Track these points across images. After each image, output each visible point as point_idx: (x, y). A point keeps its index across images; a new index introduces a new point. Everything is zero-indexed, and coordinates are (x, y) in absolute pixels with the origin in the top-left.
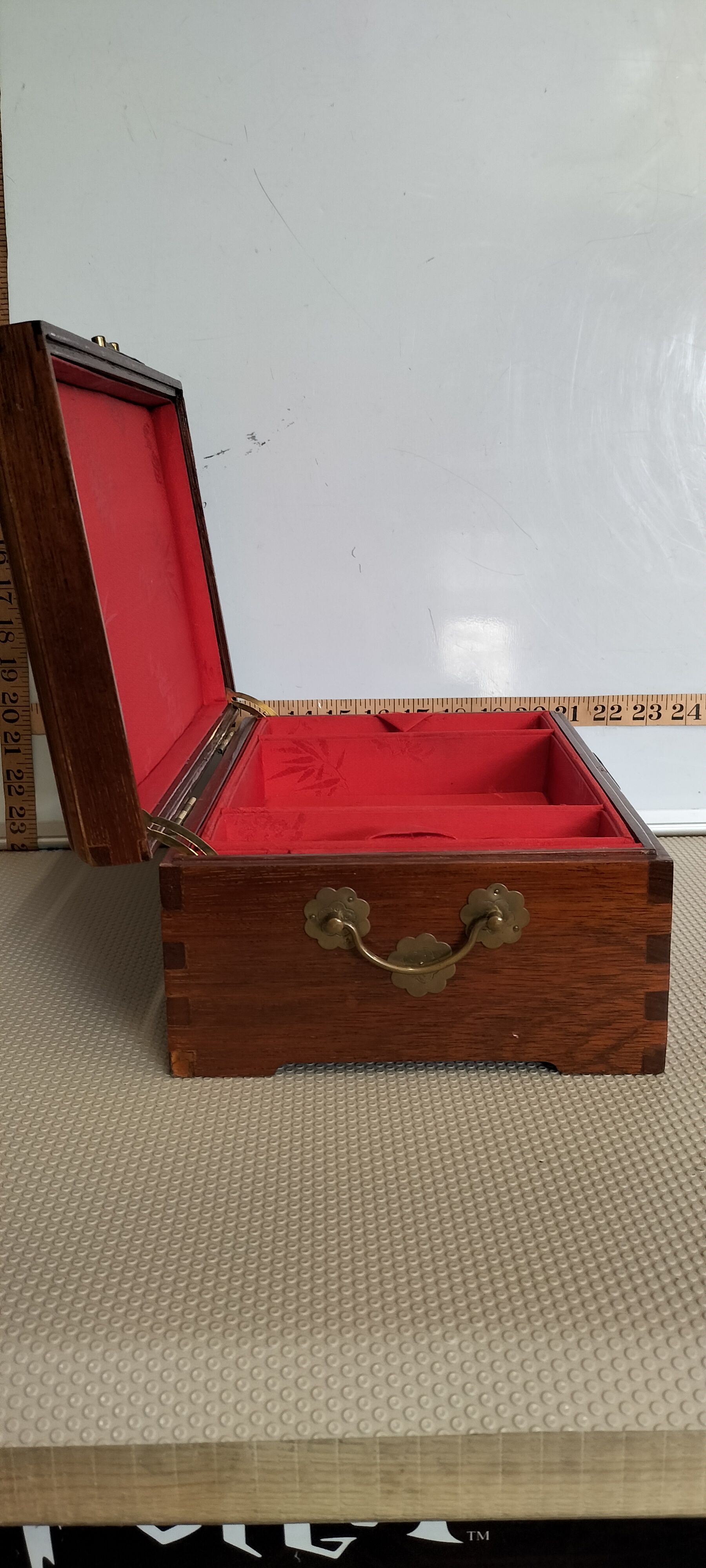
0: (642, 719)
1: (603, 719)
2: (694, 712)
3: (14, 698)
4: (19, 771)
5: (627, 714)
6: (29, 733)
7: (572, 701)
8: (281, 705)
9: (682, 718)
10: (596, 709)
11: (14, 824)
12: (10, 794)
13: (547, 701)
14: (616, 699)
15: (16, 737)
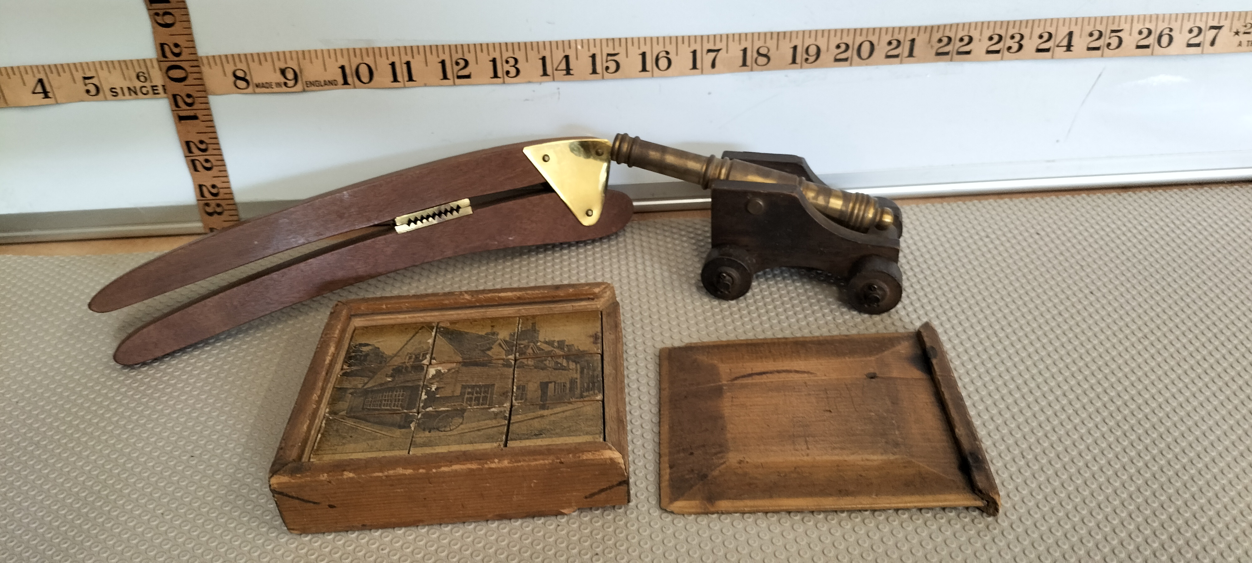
0: (998, 52)
1: (947, 53)
2: (1065, 43)
3: (176, 50)
4: (202, 142)
5: (980, 46)
6: (203, 94)
7: (909, 31)
8: (529, 47)
9: (1047, 50)
10: (940, 41)
11: (207, 205)
12: (196, 170)
13: (877, 32)
14: (967, 27)
15: (189, 101)
